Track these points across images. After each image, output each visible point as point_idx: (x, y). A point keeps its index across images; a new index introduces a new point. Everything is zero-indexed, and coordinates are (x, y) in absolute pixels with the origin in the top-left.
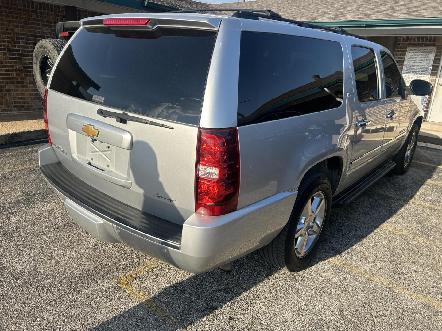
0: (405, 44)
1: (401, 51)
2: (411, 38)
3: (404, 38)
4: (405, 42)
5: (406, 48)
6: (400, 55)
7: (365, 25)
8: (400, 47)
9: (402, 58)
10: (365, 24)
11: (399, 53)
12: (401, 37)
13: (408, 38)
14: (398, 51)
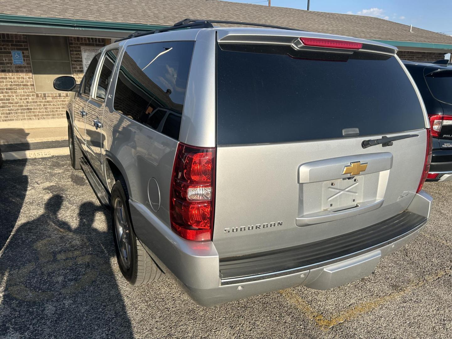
0: (77, 43)
1: (76, 51)
2: (82, 38)
3: (74, 38)
4: (77, 42)
5: (79, 48)
6: (77, 54)
7: (75, 25)
8: (74, 47)
9: (79, 58)
10: (75, 23)
11: (75, 53)
12: (72, 37)
13: (78, 38)
14: (73, 51)
